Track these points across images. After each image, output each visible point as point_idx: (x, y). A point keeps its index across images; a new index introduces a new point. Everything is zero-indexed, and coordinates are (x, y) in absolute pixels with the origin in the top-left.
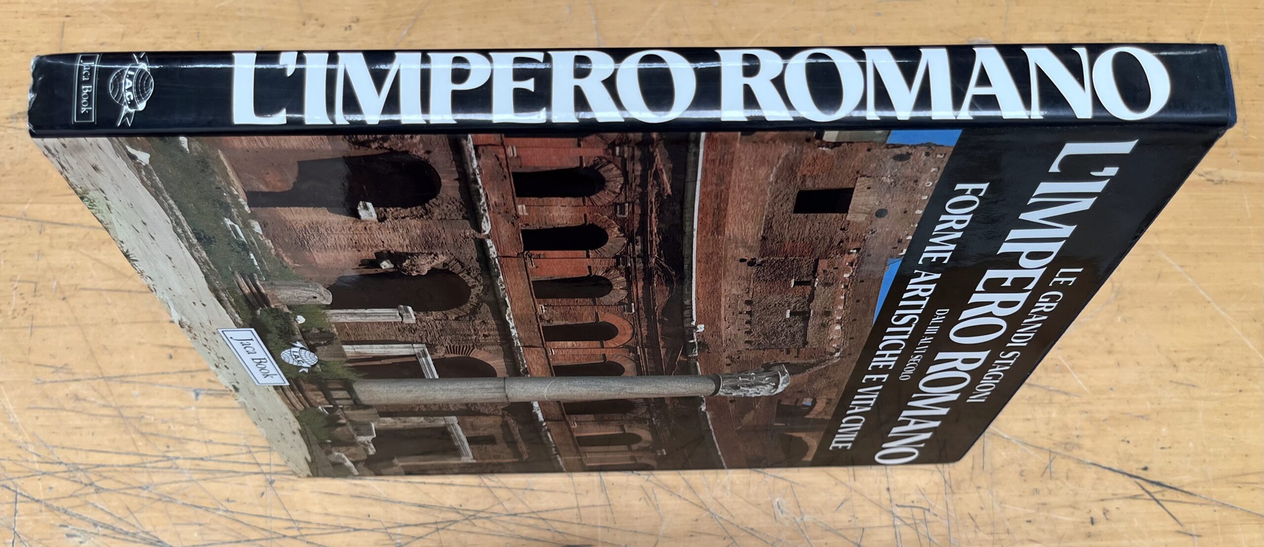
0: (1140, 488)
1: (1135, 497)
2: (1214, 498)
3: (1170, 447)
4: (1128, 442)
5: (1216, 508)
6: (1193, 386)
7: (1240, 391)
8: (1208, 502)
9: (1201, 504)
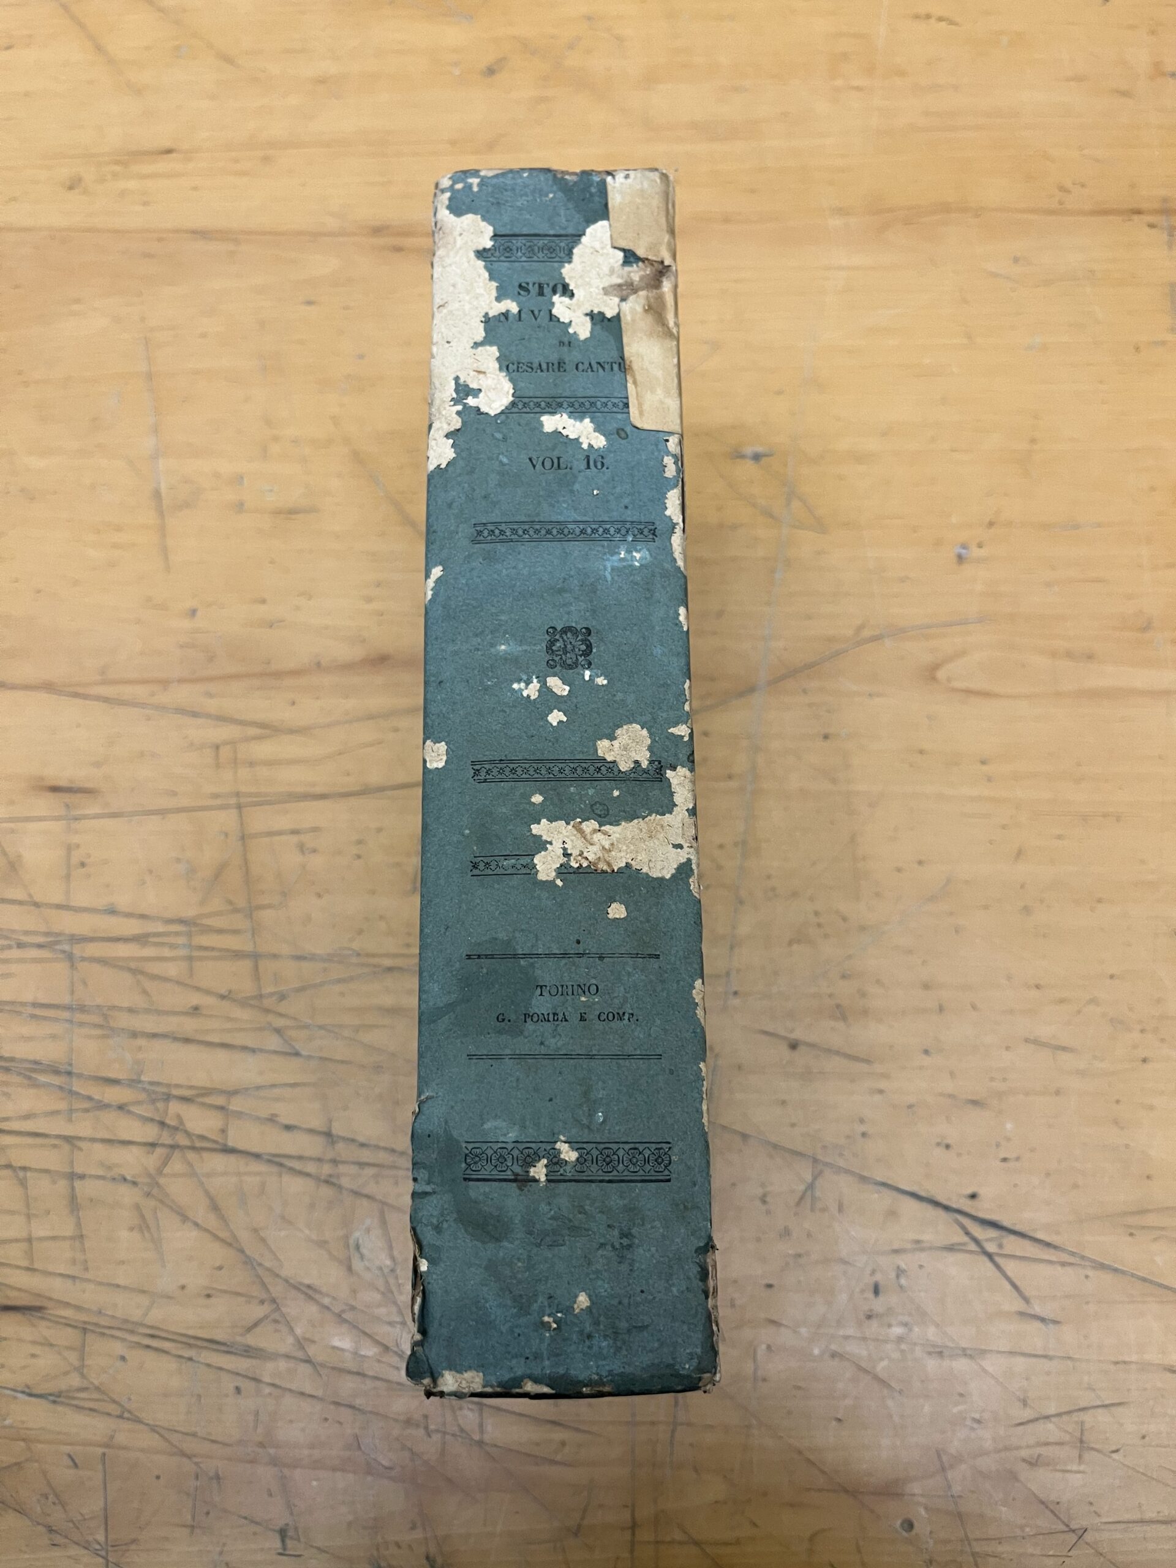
0: (961, 1232)
1: (950, 1248)
2: (1087, 1253)
3: (1018, 1159)
4: (948, 1147)
5: (1090, 1273)
6: (1064, 1049)
7: (1144, 1060)
8: (1078, 1259)
9: (1063, 1264)
